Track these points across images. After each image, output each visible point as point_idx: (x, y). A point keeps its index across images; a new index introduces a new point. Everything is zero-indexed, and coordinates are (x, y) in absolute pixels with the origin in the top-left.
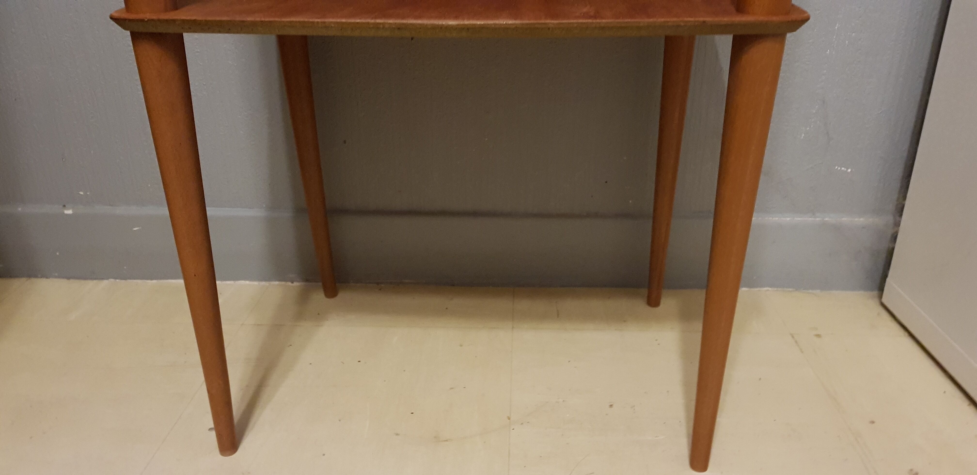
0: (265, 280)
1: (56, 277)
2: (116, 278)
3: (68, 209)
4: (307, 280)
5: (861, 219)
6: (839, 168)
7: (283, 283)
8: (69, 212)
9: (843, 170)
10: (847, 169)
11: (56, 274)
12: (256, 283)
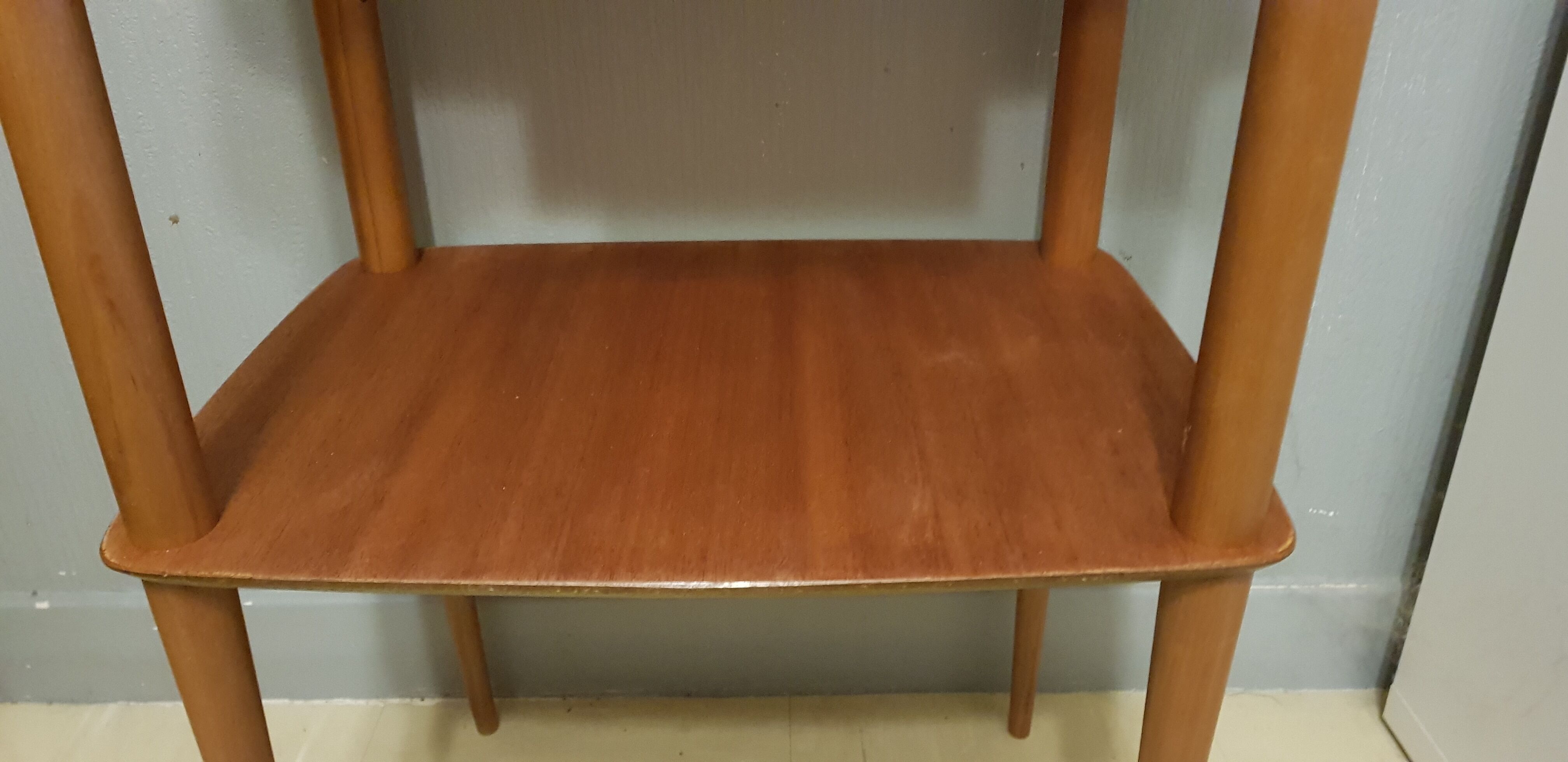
0: (377, 697)
1: (28, 701)
2: (129, 700)
3: (43, 600)
4: (446, 695)
5: (1352, 586)
6: (1315, 511)
7: (408, 700)
8: (43, 605)
9: (1321, 515)
10: (1329, 511)
11: (28, 697)
12: (362, 702)
